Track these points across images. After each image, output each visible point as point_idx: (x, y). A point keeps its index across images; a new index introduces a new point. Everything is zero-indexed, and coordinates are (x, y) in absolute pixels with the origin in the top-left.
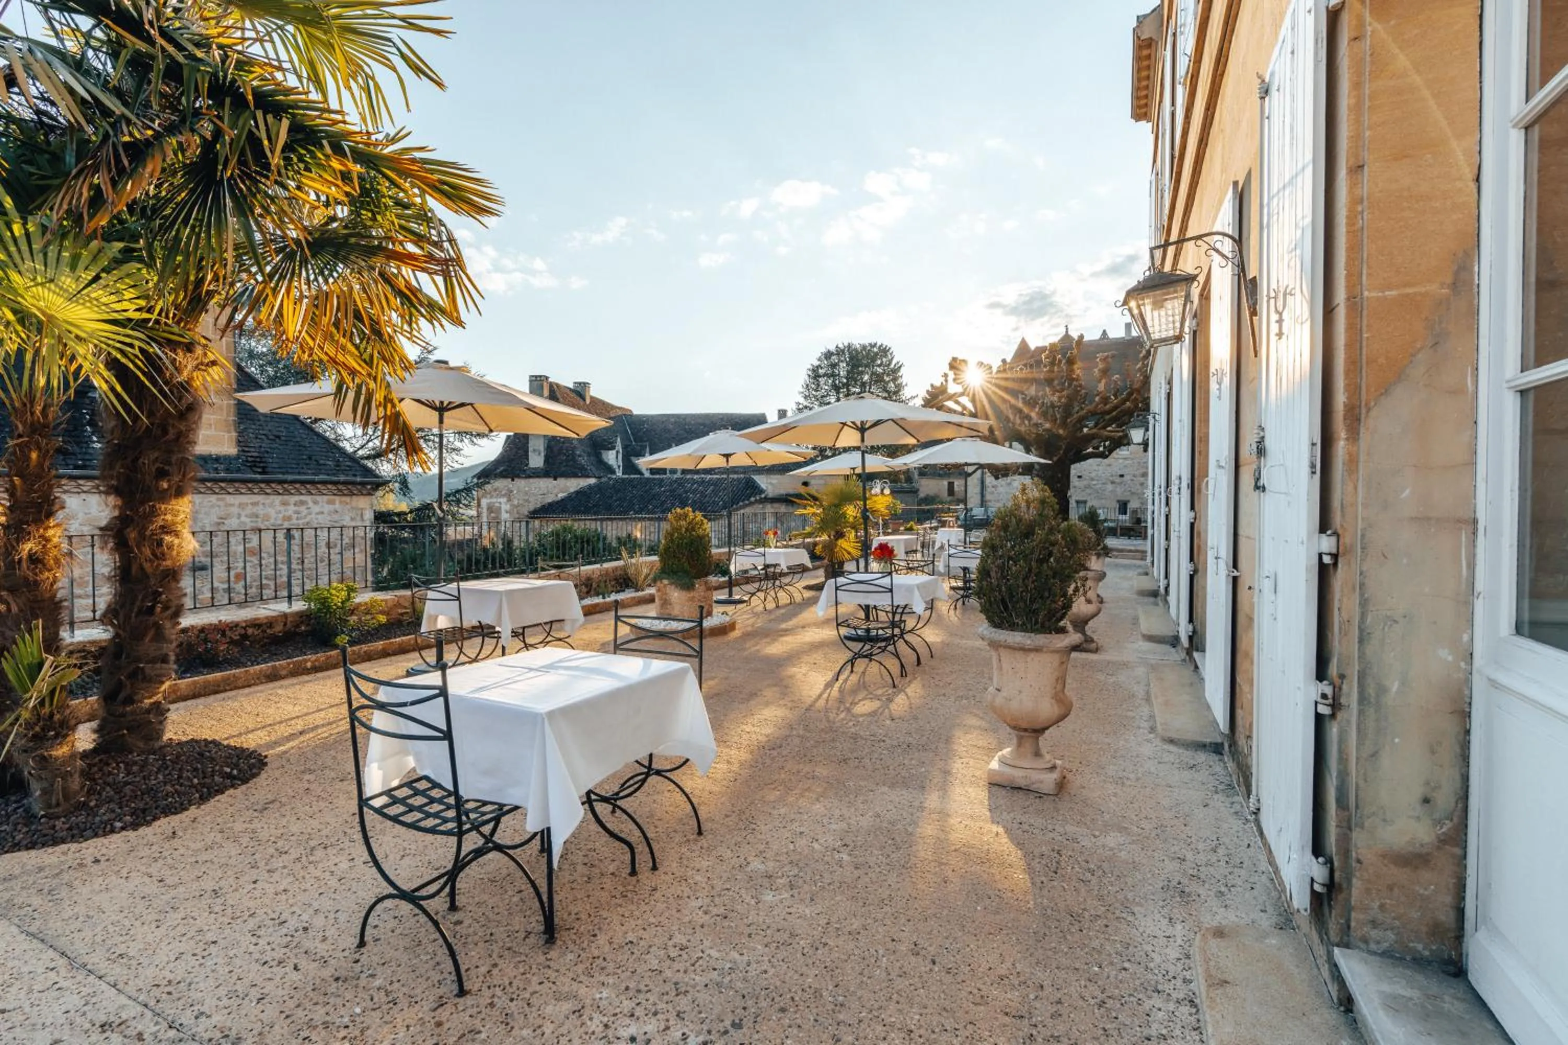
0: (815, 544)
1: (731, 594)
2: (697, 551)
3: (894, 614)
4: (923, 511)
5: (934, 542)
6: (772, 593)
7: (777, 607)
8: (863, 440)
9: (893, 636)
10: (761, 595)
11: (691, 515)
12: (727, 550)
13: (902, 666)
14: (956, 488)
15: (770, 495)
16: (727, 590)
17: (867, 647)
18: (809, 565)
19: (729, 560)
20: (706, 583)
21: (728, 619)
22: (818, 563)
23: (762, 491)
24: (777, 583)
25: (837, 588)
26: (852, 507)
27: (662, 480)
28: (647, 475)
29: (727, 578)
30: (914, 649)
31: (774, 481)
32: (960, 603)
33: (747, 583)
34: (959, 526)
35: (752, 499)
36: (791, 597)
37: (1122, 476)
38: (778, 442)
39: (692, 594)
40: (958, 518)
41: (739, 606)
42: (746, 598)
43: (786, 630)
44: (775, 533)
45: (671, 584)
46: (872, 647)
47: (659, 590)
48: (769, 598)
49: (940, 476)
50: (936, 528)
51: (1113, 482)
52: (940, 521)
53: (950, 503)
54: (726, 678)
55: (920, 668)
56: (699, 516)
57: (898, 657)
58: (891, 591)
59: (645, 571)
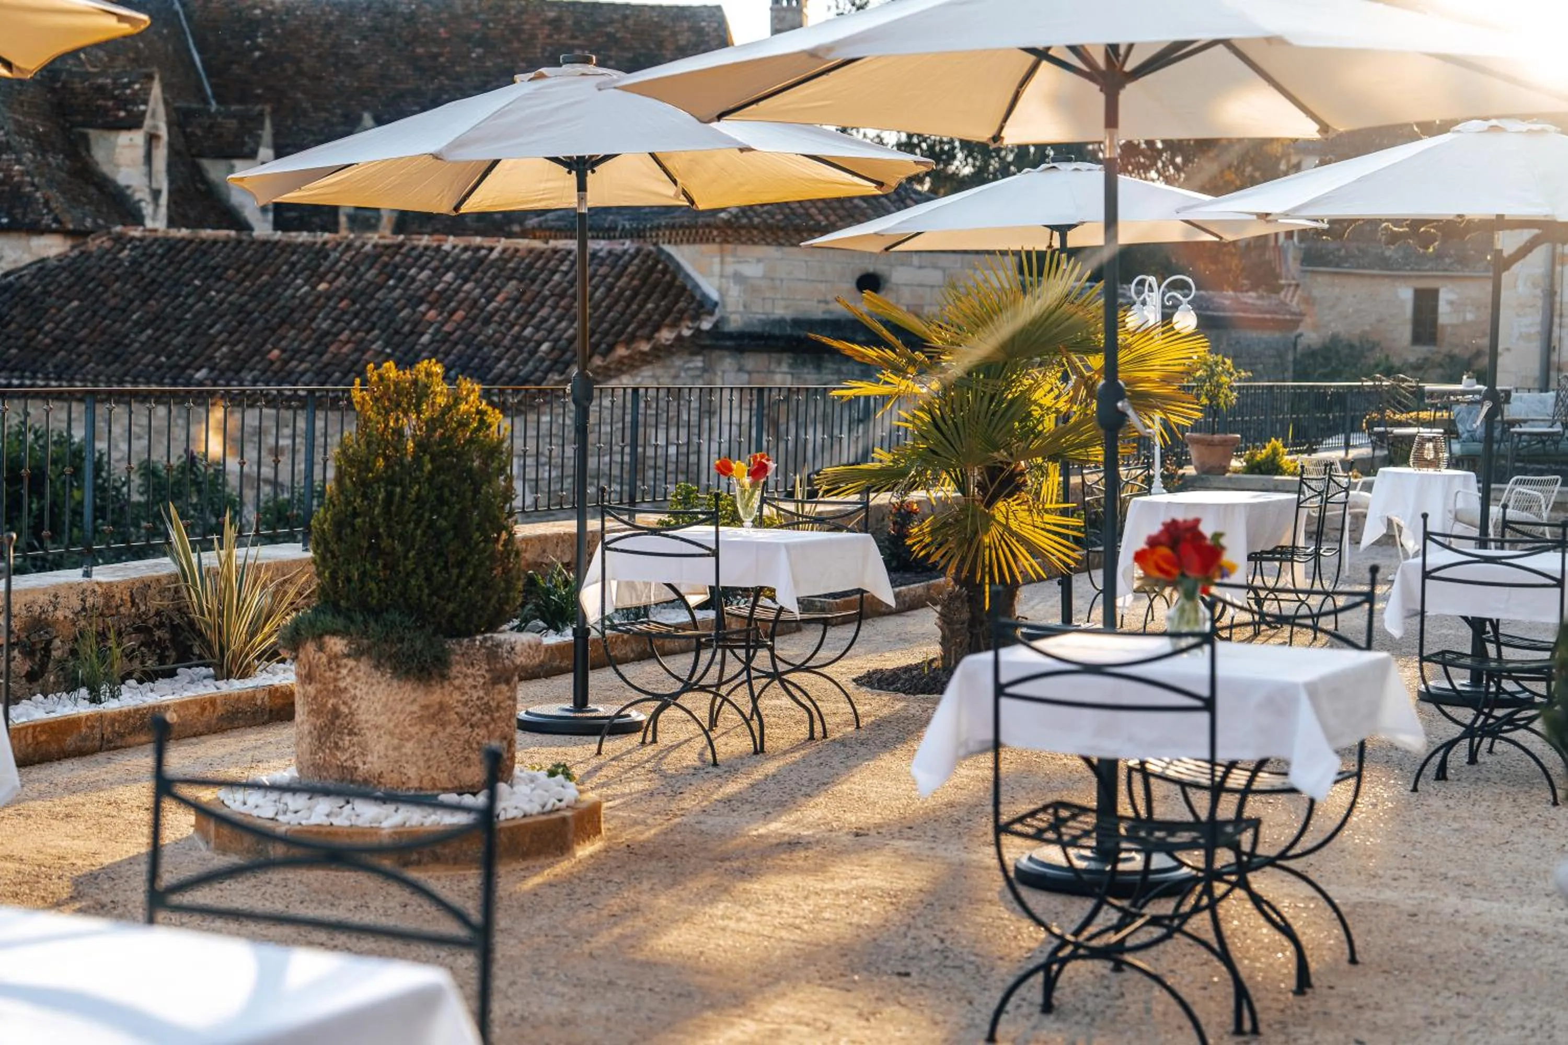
0: (904, 515)
1: (581, 699)
2: (460, 528)
3: (1217, 789)
4: (1320, 400)
5: (1360, 519)
6: (741, 697)
7: (759, 750)
8: (1111, 121)
9: (1211, 875)
10: (699, 703)
11: (441, 392)
12: (569, 526)
13: (1241, 993)
14: (1445, 315)
15: (735, 323)
16: (566, 682)
17: (1109, 916)
18: (886, 594)
19: (579, 566)
20: (493, 654)
21: (570, 792)
22: (917, 588)
23: (704, 306)
24: (762, 659)
25: (1000, 690)
26: (1052, 377)
27: (322, 252)
28: (263, 229)
29: (568, 635)
30: (1286, 930)
31: (752, 270)
32: (1458, 755)
33: (643, 656)
34: (1456, 463)
35: (666, 336)
36: (814, 715)
38: (782, 120)
39: (437, 696)
40: (1451, 431)
41: (613, 745)
42: (637, 715)
43: (793, 844)
44: (758, 471)
45: (357, 654)
46: (1127, 918)
47: (308, 678)
48: (729, 716)
49: (1385, 263)
50: (1368, 467)
52: (1379, 440)
53: (1420, 369)
54: (565, 1023)
55: (1311, 1003)
57: (1225, 956)
58: (1209, 705)
59: (256, 600)
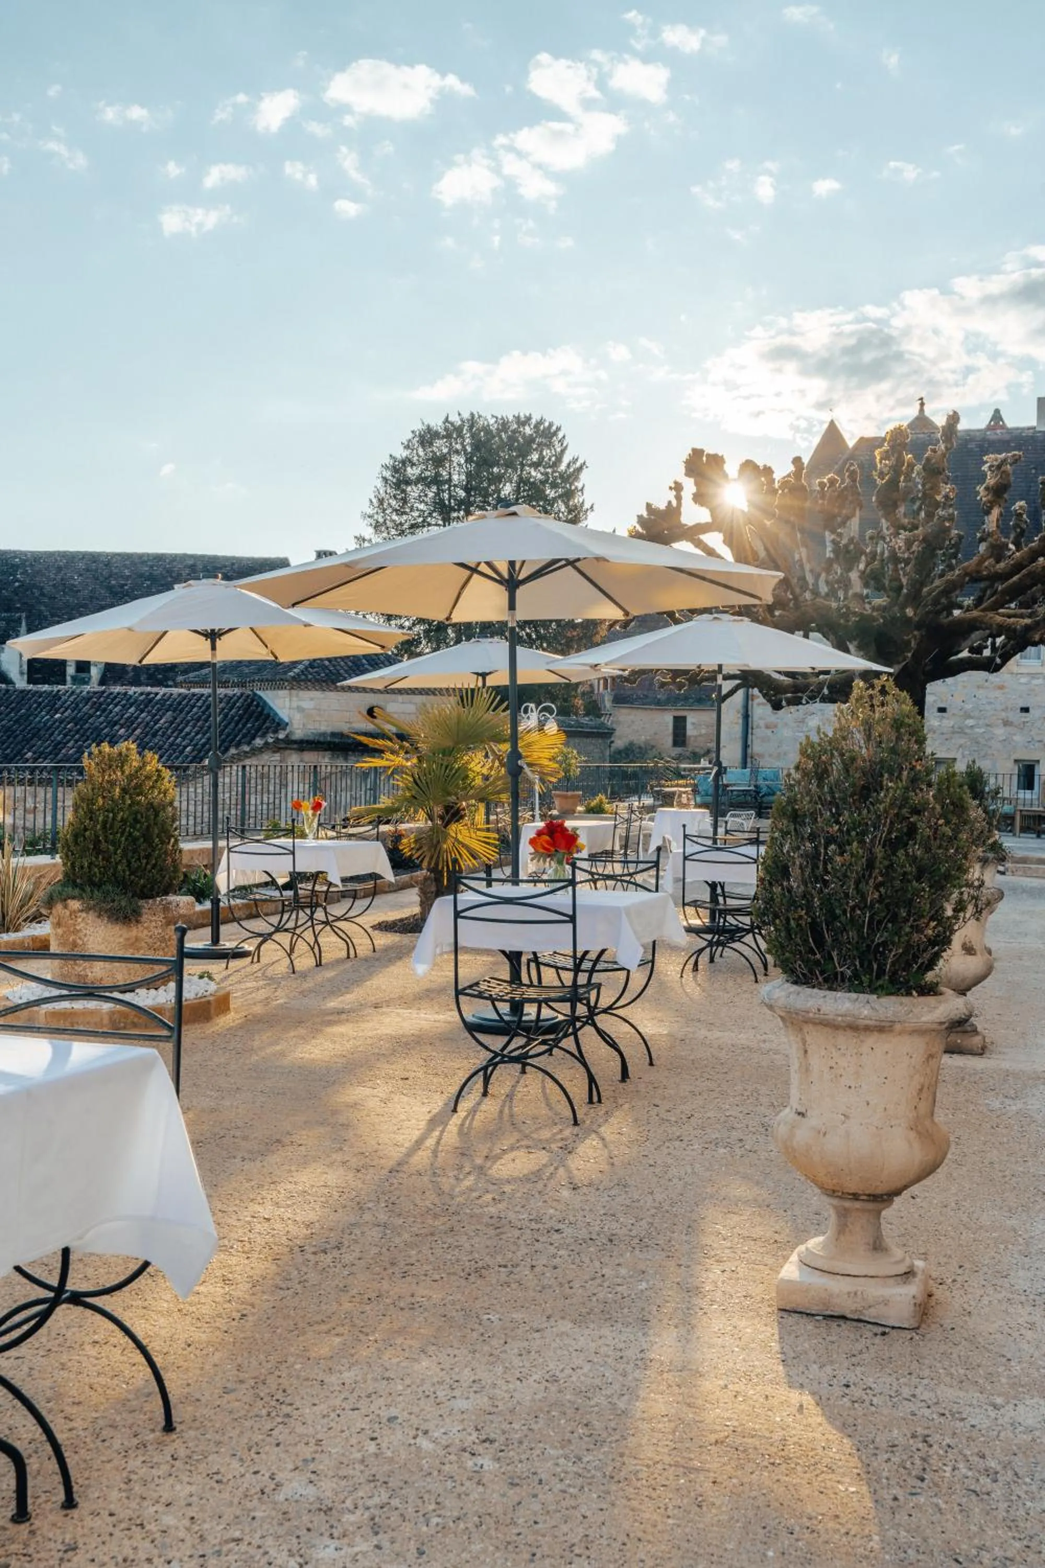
0: (398, 837)
1: (216, 939)
2: (147, 837)
3: (577, 969)
4: (625, 775)
5: (648, 836)
6: (309, 936)
7: (319, 964)
9: (573, 1019)
10: (284, 939)
11: (135, 760)
12: (209, 844)
13: (592, 1080)
14: (690, 731)
15: (298, 734)
16: (208, 931)
17: (519, 1041)
18: (389, 875)
19: (213, 866)
20: (166, 908)
21: (212, 987)
22: (405, 877)
23: (279, 725)
24: (320, 915)
25: (457, 915)
26: (480, 755)
27: (57, 696)
28: (21, 683)
29: (207, 905)
30: (613, 1045)
31: (307, 705)
32: (704, 958)
33: (251, 916)
34: (698, 806)
35: (258, 742)
36: (350, 943)
37: (1025, 710)
39: (134, 932)
40: (695, 791)
41: (235, 964)
42: (248, 947)
43: (340, 1012)
44: (317, 806)
45: (87, 910)
46: (530, 1040)
47: (58, 924)
48: (301, 946)
49: (658, 703)
50: (652, 809)
51: (1006, 723)
52: (658, 795)
53: (679, 758)
54: (213, 1110)
55: (629, 1086)
56: (153, 762)
57: (583, 1061)
58: (572, 919)
59: (24, 886)
